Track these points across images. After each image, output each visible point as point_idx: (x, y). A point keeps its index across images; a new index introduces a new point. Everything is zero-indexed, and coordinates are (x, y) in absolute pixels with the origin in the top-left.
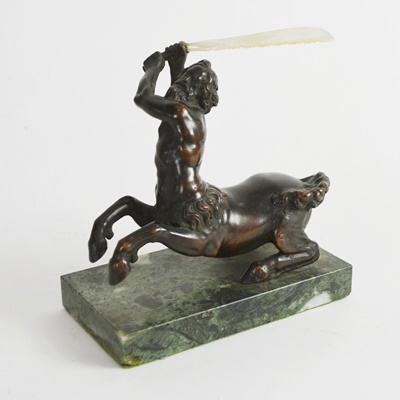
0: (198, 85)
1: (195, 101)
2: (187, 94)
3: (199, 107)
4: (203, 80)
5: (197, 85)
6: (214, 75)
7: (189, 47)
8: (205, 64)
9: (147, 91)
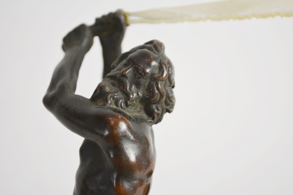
0: (145, 82)
1: (139, 106)
2: (127, 95)
3: (145, 116)
4: (152, 74)
5: (142, 81)
6: (170, 65)
7: (130, 18)
8: (154, 47)
9: (63, 88)
